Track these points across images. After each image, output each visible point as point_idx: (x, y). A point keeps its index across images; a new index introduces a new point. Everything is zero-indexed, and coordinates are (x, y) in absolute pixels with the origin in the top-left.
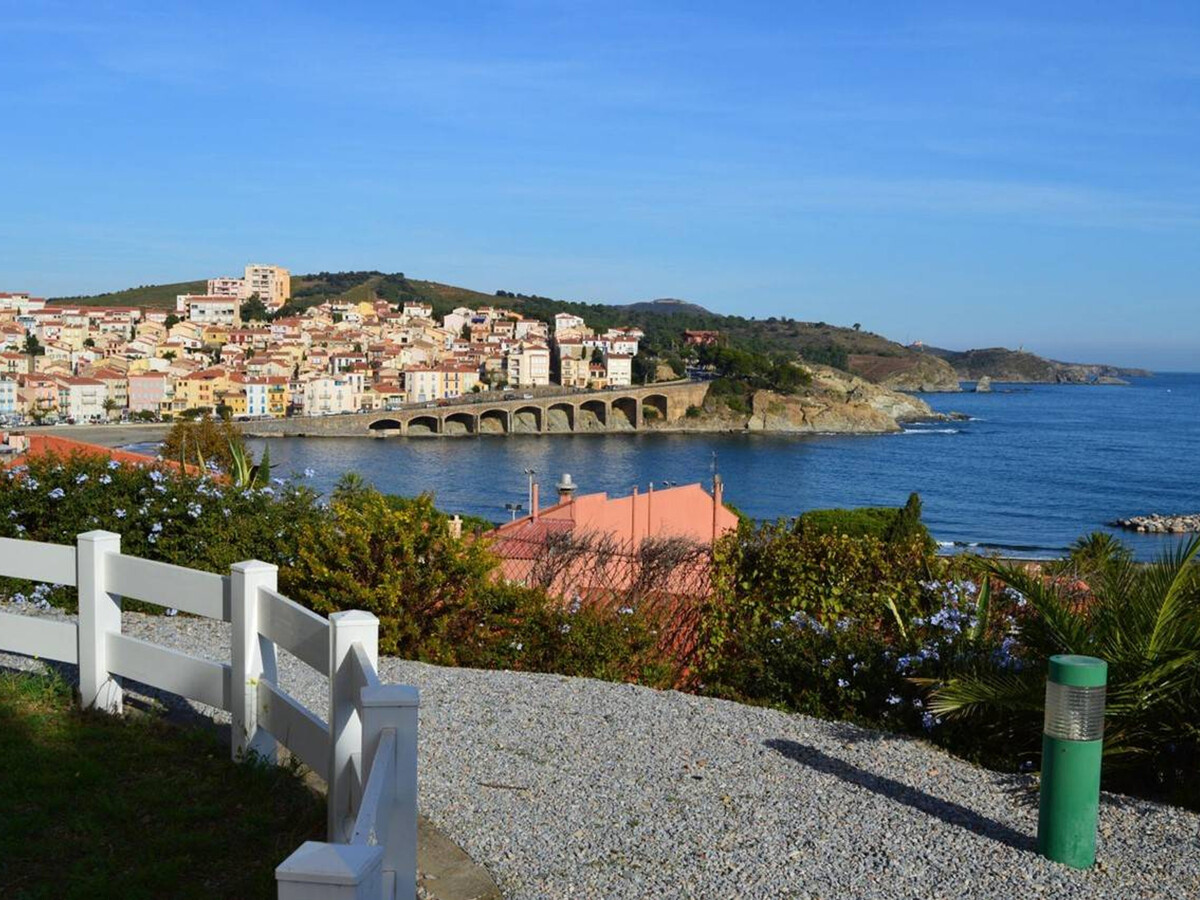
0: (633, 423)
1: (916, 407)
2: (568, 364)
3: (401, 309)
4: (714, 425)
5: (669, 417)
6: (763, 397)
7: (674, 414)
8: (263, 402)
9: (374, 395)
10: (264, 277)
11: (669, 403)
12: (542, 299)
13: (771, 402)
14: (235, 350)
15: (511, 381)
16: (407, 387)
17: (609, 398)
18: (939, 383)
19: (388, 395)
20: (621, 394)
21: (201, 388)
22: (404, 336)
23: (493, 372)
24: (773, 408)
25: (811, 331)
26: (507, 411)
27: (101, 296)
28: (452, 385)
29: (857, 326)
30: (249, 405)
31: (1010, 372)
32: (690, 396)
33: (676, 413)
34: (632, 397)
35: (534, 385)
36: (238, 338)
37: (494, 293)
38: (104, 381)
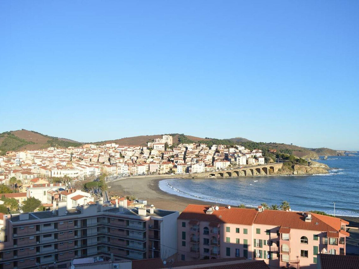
0: (266, 173)
1: (326, 166)
2: (250, 159)
3: (200, 145)
4: (285, 174)
5: (275, 171)
6: (296, 167)
7: (276, 171)
8: (181, 169)
9: (207, 168)
10: (167, 138)
11: (274, 168)
12: (216, 139)
13: (299, 168)
14: (166, 156)
15: (238, 164)
16: (214, 166)
17: (261, 167)
18: (315, 158)
19: (210, 168)
20: (264, 167)
21: (166, 166)
22: (204, 152)
23: (233, 162)
24: (299, 169)
25: (281, 146)
26: (238, 171)
27: (116, 140)
28: (224, 165)
29: (292, 144)
30: (178, 170)
31: (326, 154)
32: (279, 167)
33: (276, 170)
34: (266, 167)
35: (243, 165)
36: (166, 153)
37: (205, 138)
38: (144, 165)
